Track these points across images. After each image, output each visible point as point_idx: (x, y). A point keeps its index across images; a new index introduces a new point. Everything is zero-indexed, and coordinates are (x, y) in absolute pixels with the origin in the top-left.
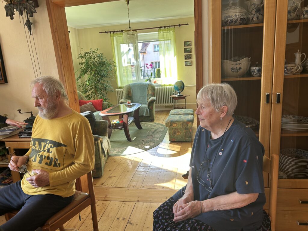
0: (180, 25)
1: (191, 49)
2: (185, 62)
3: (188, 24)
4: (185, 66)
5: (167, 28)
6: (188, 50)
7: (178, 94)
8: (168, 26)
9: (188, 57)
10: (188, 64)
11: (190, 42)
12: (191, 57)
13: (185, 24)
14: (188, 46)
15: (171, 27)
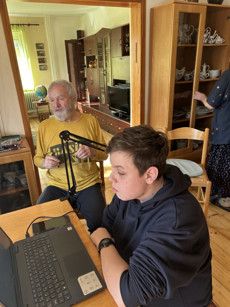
0: (29, 25)
1: (43, 52)
2: (39, 65)
3: (38, 25)
4: (40, 70)
5: (15, 26)
6: (40, 53)
7: (41, 100)
8: (16, 25)
9: (42, 60)
10: (43, 69)
11: (42, 45)
12: (44, 61)
13: (35, 24)
14: (40, 49)
15: (20, 26)
